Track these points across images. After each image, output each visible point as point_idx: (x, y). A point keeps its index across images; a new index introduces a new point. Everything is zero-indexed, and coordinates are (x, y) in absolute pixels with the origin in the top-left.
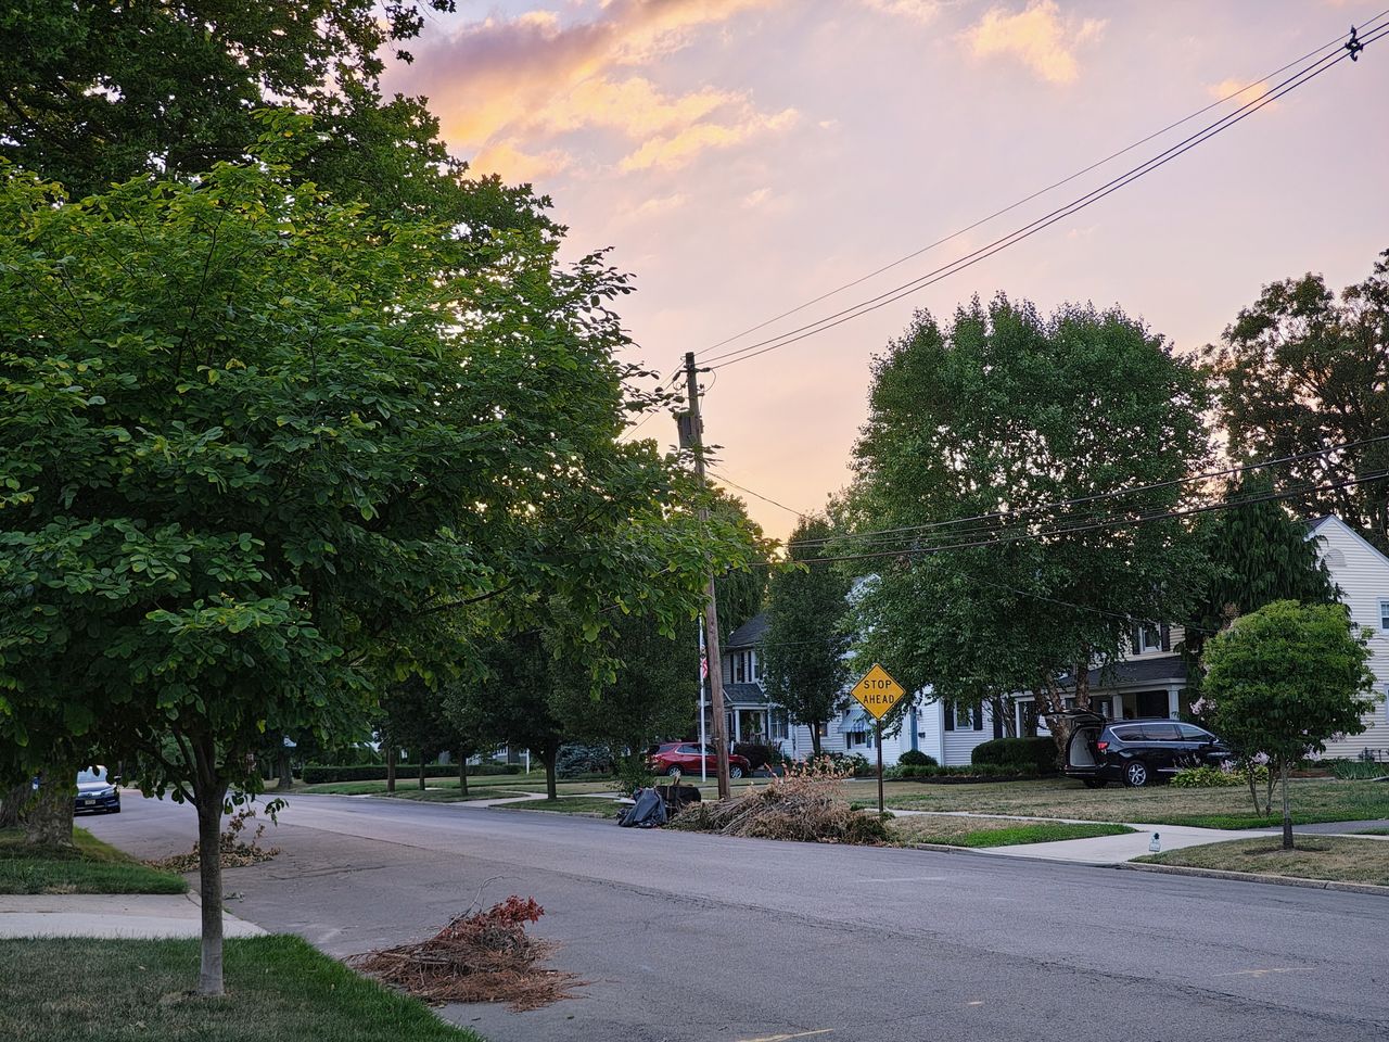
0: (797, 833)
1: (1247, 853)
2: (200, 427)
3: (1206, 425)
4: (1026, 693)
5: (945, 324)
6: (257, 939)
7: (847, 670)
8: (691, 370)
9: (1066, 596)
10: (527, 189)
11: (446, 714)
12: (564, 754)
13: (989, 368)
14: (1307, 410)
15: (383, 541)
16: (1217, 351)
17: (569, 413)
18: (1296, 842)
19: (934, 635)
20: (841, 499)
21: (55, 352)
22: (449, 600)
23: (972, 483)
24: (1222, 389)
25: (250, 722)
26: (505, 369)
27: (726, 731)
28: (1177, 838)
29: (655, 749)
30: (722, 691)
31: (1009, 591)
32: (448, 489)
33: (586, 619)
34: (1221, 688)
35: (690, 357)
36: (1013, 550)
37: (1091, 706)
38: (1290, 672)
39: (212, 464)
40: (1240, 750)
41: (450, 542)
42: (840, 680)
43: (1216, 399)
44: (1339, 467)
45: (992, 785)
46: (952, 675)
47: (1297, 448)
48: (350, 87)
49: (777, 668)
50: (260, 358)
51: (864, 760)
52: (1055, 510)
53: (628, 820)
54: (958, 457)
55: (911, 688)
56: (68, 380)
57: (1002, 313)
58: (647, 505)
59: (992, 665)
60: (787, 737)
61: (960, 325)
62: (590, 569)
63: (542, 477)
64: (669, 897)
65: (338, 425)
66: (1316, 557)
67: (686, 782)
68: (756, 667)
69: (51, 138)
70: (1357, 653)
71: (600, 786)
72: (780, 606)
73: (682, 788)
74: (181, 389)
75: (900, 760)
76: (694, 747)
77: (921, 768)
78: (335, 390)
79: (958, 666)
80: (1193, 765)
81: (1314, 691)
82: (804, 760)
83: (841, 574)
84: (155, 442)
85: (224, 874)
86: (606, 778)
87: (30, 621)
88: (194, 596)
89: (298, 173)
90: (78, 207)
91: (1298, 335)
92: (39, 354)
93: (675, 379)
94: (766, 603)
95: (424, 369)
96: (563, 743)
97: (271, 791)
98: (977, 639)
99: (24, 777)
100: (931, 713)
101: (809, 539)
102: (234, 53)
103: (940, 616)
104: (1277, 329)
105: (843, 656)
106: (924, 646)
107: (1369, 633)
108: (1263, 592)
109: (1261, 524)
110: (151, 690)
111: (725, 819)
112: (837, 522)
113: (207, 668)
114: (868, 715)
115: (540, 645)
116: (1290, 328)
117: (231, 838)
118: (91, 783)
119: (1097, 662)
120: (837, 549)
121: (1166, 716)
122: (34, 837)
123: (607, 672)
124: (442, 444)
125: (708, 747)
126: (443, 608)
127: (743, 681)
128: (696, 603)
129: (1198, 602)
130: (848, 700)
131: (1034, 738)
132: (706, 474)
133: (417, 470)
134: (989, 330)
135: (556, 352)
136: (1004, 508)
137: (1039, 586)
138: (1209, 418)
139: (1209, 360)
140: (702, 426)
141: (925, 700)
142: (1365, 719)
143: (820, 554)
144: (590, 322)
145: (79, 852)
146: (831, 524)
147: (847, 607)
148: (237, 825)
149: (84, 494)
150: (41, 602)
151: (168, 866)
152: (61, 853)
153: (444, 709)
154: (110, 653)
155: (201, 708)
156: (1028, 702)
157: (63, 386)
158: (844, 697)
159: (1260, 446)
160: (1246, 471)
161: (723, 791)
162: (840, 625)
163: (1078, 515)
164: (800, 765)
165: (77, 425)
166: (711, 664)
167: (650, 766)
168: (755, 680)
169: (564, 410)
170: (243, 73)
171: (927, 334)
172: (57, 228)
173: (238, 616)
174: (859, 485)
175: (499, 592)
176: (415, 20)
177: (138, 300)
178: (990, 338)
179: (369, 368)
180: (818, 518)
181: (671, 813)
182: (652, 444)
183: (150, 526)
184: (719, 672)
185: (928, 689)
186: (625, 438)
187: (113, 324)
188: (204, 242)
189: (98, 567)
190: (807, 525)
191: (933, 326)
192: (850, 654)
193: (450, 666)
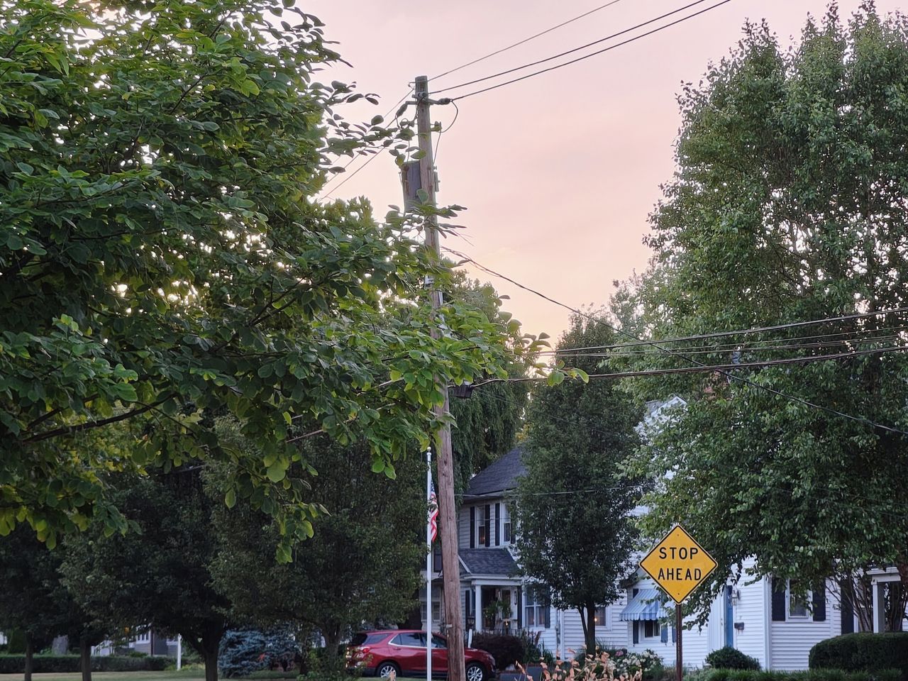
4: (889, 570)
7: (635, 533)
8: (423, 102)
11: (65, 582)
12: (232, 643)
13: (848, 108)
19: (760, 485)
23: (819, 272)
26: (157, 94)
27: (461, 614)
29: (360, 639)
30: (457, 558)
31: (866, 426)
32: (74, 262)
33: (267, 451)
35: (421, 83)
36: (874, 368)
41: (73, 336)
42: (624, 546)
46: (786, 543)
49: (537, 529)
51: (656, 659)
55: (725, 557)
57: (868, 31)
58: (357, 292)
59: (840, 530)
60: (547, 625)
62: (273, 379)
63: (209, 250)
68: (506, 525)
75: (708, 660)
76: (416, 636)
77: (738, 672)
79: (793, 530)
82: (571, 658)
83: (630, 396)
93: (400, 113)
94: (522, 436)
95: (43, 91)
96: (231, 627)
98: (821, 493)
100: (753, 595)
101: (585, 345)
103: (769, 459)
105: (630, 513)
106: (746, 501)
112: (625, 322)
114: (664, 596)
115: (200, 488)
120: (626, 360)
124: (68, 199)
125: (436, 638)
126: (63, 432)
127: (488, 544)
128: (426, 426)
130: (635, 574)
131: (897, 634)
132: (441, 251)
133: (31, 234)
134: (849, 54)
135: (230, 69)
140: (436, 181)
141: (745, 577)
143: (600, 365)
144: (280, 29)
147: (637, 442)
153: (61, 576)
156: (891, 584)
158: (630, 571)
162: (625, 468)
164: (566, 665)
166: (443, 519)
167: (353, 662)
168: (503, 544)
169: (243, 154)
171: (762, 57)
174: (659, 271)
175: (144, 410)
178: (850, 65)
180: (598, 316)
184: (454, 531)
185: (749, 562)
186: (327, 195)
190: (584, 325)
191: (771, 48)
192: (641, 511)
193: (72, 515)
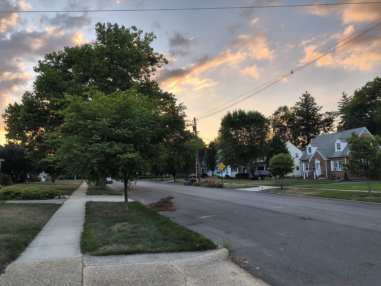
0: (210, 187)
1: (276, 190)
2: (124, 128)
4: (243, 166)
5: (232, 113)
6: (133, 202)
7: (217, 163)
8: (195, 120)
9: (249, 152)
10: (172, 94)
12: (177, 175)
13: (238, 119)
14: (285, 126)
15: (151, 145)
16: (271, 117)
17: (178, 126)
18: (283, 188)
20: (216, 139)
21: (103, 117)
22: (161, 153)
24: (272, 122)
25: (132, 171)
28: (266, 188)
29: (189, 174)
30: (199, 166)
31: (241, 152)
34: (272, 166)
35: (195, 118)
36: (241, 146)
38: (282, 164)
39: (126, 134)
40: (275, 175)
41: (161, 145)
43: (271, 124)
44: (289, 134)
45: (238, 180)
46: (233, 164)
47: (283, 131)
48: (146, 79)
49: (207, 163)
50: (133, 118)
51: (220, 176)
52: (248, 140)
53: (186, 184)
54: (234, 132)
55: (226, 165)
56: (105, 121)
57: (240, 112)
59: (238, 163)
60: (209, 173)
61: (234, 114)
64: (192, 196)
65: (145, 128)
66: (286, 147)
68: (204, 162)
69: (102, 86)
70: (292, 161)
71: (182, 179)
72: (207, 154)
73: (194, 180)
74: (122, 123)
76: (195, 174)
77: (228, 177)
78: (144, 123)
80: (268, 177)
81: (286, 167)
83: (216, 149)
84: (118, 130)
85: (128, 192)
87: (100, 156)
88: (124, 153)
89: (138, 92)
90: (107, 96)
91: (283, 114)
92: (101, 118)
97: (135, 180)
99: (100, 179)
100: (229, 169)
101: (212, 144)
102: (129, 74)
104: (280, 114)
107: (294, 158)
108: (278, 152)
109: (278, 142)
110: (118, 166)
111: (200, 184)
113: (126, 163)
114: (220, 170)
116: (282, 114)
117: (129, 187)
118: (109, 179)
119: (254, 162)
122: (100, 187)
123: (183, 163)
125: (197, 174)
127: (202, 164)
128: (196, 154)
129: (269, 153)
130: (217, 167)
131: (244, 173)
132: (197, 135)
134: (238, 114)
136: (240, 140)
137: (245, 151)
138: (270, 127)
139: (270, 118)
140: (196, 128)
141: (228, 167)
142: (293, 171)
145: (107, 189)
146: (215, 142)
147: (217, 154)
148: (130, 185)
149: (108, 138)
150: (102, 153)
151: (119, 191)
152: (104, 189)
154: (112, 161)
155: (125, 169)
157: (105, 122)
159: (278, 131)
160: (276, 134)
161: (199, 180)
162: (216, 156)
163: (251, 141)
164: (211, 177)
165: (107, 128)
166: (198, 162)
167: (189, 177)
168: (204, 164)
170: (130, 77)
171: (229, 115)
172: (104, 99)
173: (130, 156)
174: (219, 137)
176: (155, 69)
177: (115, 110)
179: (149, 120)
181: (192, 183)
182: (189, 131)
183: (117, 142)
185: (229, 166)
187: (112, 113)
188: (125, 102)
189: (110, 148)
192: (218, 161)
193: (161, 163)
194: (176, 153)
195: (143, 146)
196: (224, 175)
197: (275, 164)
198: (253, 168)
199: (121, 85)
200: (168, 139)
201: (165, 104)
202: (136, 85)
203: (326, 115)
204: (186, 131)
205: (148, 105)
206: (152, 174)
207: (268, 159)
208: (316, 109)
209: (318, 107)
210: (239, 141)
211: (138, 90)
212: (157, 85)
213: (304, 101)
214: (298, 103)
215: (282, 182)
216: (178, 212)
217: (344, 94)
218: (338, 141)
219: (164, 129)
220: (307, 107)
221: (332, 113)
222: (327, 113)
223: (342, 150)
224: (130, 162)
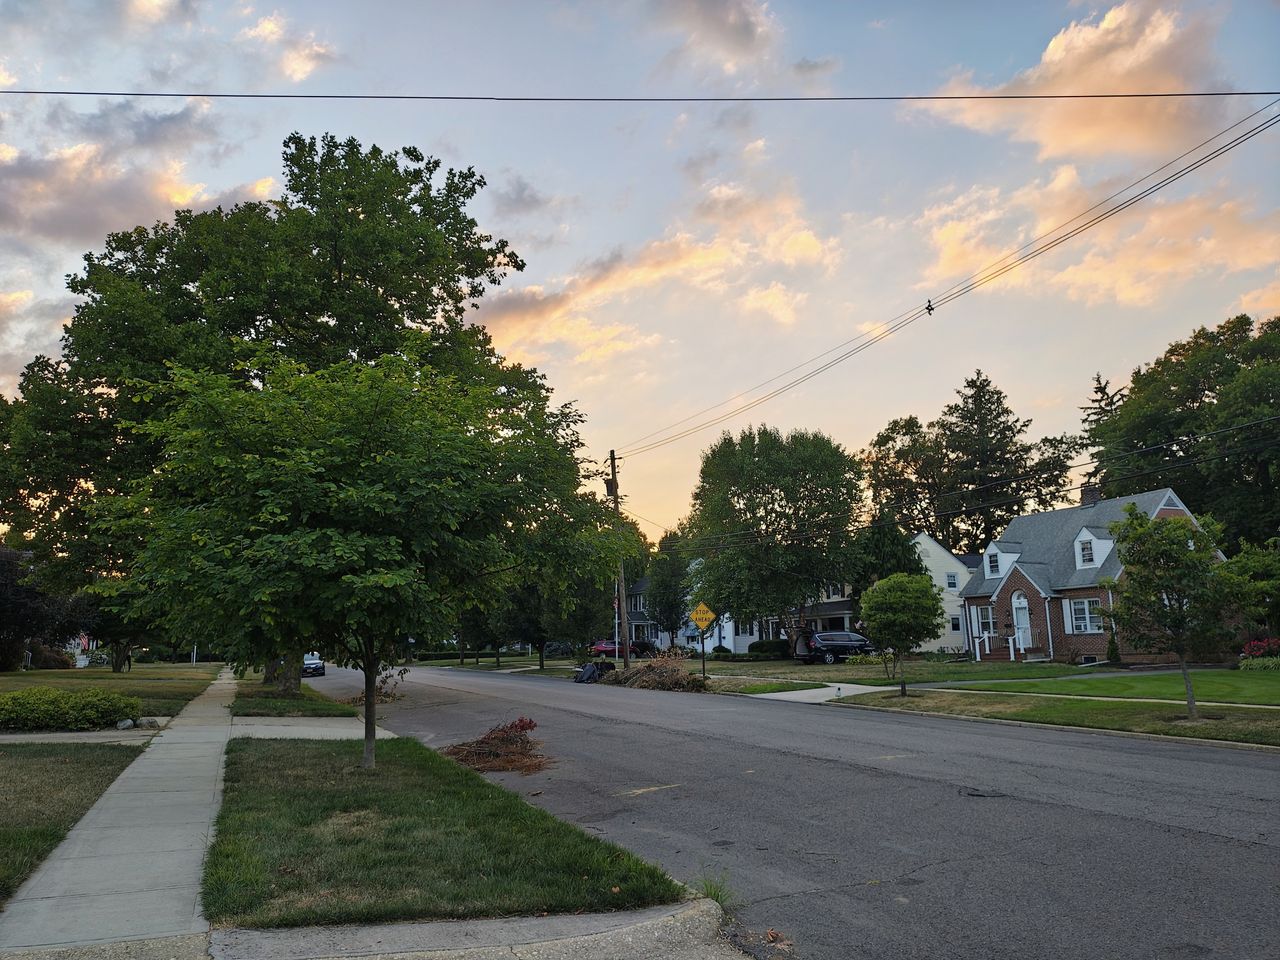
0: (663, 686)
1: (883, 698)
2: (372, 483)
3: (862, 488)
4: (775, 618)
5: (736, 438)
6: (392, 739)
7: (687, 606)
8: (613, 458)
9: (794, 570)
10: (534, 371)
12: (548, 646)
13: (757, 459)
14: (910, 481)
15: (461, 541)
16: (867, 452)
17: (554, 479)
18: (908, 693)
20: (685, 522)
21: (301, 446)
22: (492, 569)
23: (748, 514)
24: (869, 471)
25: (392, 630)
27: (628, 635)
28: (849, 690)
29: (593, 644)
30: (626, 615)
32: (494, 515)
34: (870, 616)
35: (612, 452)
36: (768, 547)
37: (806, 625)
38: (904, 608)
39: (377, 502)
40: (879, 646)
41: (494, 540)
43: (866, 475)
44: (926, 508)
45: (758, 663)
47: (905, 499)
48: (448, 319)
49: (653, 604)
50: (402, 450)
51: (695, 650)
52: (789, 528)
53: (579, 679)
54: (742, 502)
55: (718, 614)
56: (306, 459)
57: (764, 433)
60: (657, 638)
61: (743, 438)
63: (540, 509)
64: (600, 718)
65: (440, 483)
66: (915, 552)
67: (608, 660)
68: (643, 603)
69: (300, 341)
70: (936, 599)
71: (565, 662)
72: (655, 573)
73: (607, 664)
74: (363, 465)
75: (713, 650)
76: (612, 642)
77: (724, 654)
78: (439, 466)
80: (856, 654)
81: (915, 617)
82: (666, 650)
83: (685, 558)
84: (349, 491)
85: (377, 706)
86: (569, 658)
87: (284, 580)
88: (367, 568)
89: (423, 361)
90: (314, 376)
91: (906, 444)
92: (292, 447)
93: (605, 463)
94: (648, 572)
96: (548, 641)
97: (401, 665)
99: (277, 656)
100: (728, 627)
101: (669, 540)
102: (392, 302)
104: (895, 442)
105: (685, 599)
106: (725, 594)
107: (942, 590)
108: (890, 569)
109: (889, 536)
110: (343, 614)
111: (627, 679)
113: (372, 603)
114: (697, 628)
116: (902, 441)
117: (381, 688)
118: (312, 660)
119: (809, 603)
120: (683, 546)
121: (843, 629)
122: (281, 688)
123: (570, 605)
125: (619, 643)
126: (490, 573)
127: (636, 610)
128: (614, 572)
129: (858, 573)
130: (687, 620)
131: (778, 640)
134: (757, 441)
136: (764, 527)
137: (781, 565)
138: (863, 484)
139: (863, 456)
140: (617, 486)
141: (725, 620)
142: (940, 632)
143: (674, 548)
144: (564, 436)
145: (303, 695)
146: (680, 534)
147: (688, 574)
148: (384, 682)
149: (313, 516)
150: (290, 570)
151: (348, 703)
152: (294, 696)
154: (324, 596)
155: (368, 623)
156: (776, 622)
157: (303, 462)
159: (888, 498)
160: (881, 510)
161: (626, 665)
162: (684, 583)
163: (799, 530)
164: (664, 652)
165: (310, 481)
166: (621, 601)
167: (590, 652)
168: (642, 610)
169: (552, 478)
170: (396, 312)
171: (728, 442)
172: (304, 386)
173: (388, 579)
174: (694, 515)
175: (518, 566)
176: (481, 288)
177: (342, 421)
178: (758, 444)
179: (456, 455)
180: (673, 531)
181: (600, 676)
183: (345, 532)
184: (625, 606)
185: (727, 615)
186: (580, 491)
187: (329, 433)
188: (375, 394)
189: (319, 553)
190: (668, 534)
191: (731, 439)
192: (689, 597)
193: (493, 602)
194: (548, 570)
195: (434, 543)
196: (710, 645)
197: (880, 608)
198: (809, 623)
199: (365, 338)
200: (519, 521)
201: (515, 405)
202: (416, 340)
203: (1044, 448)
204: (581, 496)
205: (455, 406)
206: (461, 642)
207: (856, 592)
208: (1010, 428)
209: (1017, 421)
210: (759, 532)
211: (422, 357)
212: (488, 340)
213: (970, 401)
214: (951, 408)
215: (903, 672)
216: (550, 773)
217: (1098, 381)
218: (1086, 535)
219: (506, 488)
220: (982, 422)
221: (1061, 442)
222: (1045, 440)
223: (1098, 562)
224: (386, 599)
